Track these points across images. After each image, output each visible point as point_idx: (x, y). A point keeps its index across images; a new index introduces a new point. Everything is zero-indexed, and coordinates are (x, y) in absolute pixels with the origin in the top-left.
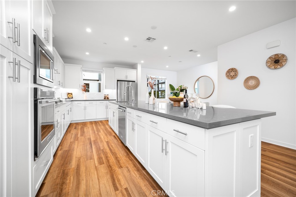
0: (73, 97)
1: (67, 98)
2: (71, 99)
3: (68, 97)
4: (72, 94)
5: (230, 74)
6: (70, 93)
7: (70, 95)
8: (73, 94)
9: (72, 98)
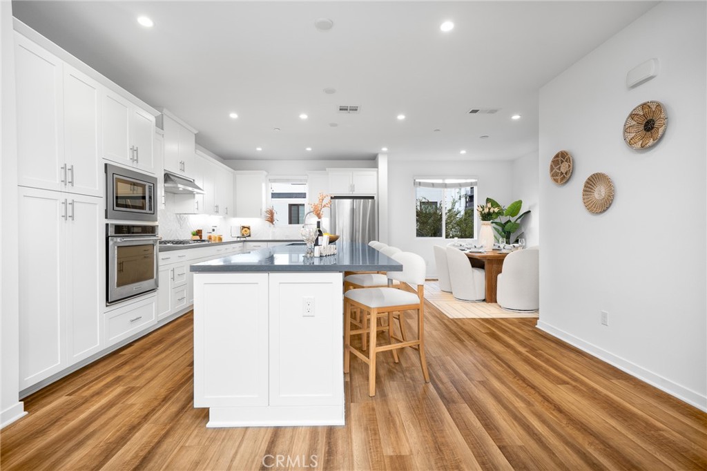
0: (252, 234)
1: (240, 235)
2: (248, 239)
3: (243, 235)
4: (249, 228)
5: (559, 169)
6: (245, 225)
7: (246, 231)
8: (251, 228)
9: (250, 236)
